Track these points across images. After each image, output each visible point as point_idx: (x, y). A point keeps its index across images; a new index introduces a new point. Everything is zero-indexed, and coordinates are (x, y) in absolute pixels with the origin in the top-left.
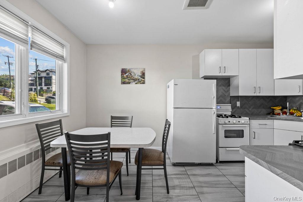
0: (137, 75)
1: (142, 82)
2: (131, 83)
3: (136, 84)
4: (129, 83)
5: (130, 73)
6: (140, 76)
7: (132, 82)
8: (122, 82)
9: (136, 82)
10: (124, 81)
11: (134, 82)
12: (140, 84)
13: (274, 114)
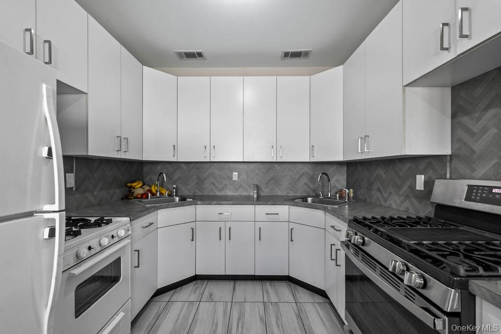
13: (136, 198)
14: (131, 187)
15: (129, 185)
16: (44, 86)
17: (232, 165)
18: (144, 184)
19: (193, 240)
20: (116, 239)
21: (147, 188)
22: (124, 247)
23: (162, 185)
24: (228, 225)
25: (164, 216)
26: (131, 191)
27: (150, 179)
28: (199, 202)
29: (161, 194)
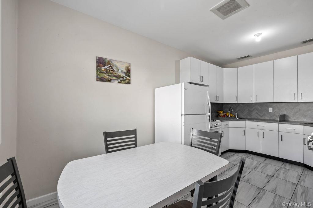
0: (120, 71)
1: (127, 81)
2: (112, 81)
3: (119, 83)
4: (110, 81)
5: (111, 66)
6: (125, 73)
7: (114, 79)
8: (97, 77)
9: (119, 80)
10: (102, 76)
11: (117, 79)
12: (125, 83)
13: (221, 117)
14: (219, 113)
15: (218, 112)
16: (208, 92)
17: (268, 104)
18: (223, 112)
19: (244, 135)
20: (217, 125)
21: (225, 114)
22: (219, 128)
23: (231, 113)
24: (263, 131)
25: (232, 123)
26: (218, 114)
27: (226, 110)
28: (247, 120)
29: (230, 116)
